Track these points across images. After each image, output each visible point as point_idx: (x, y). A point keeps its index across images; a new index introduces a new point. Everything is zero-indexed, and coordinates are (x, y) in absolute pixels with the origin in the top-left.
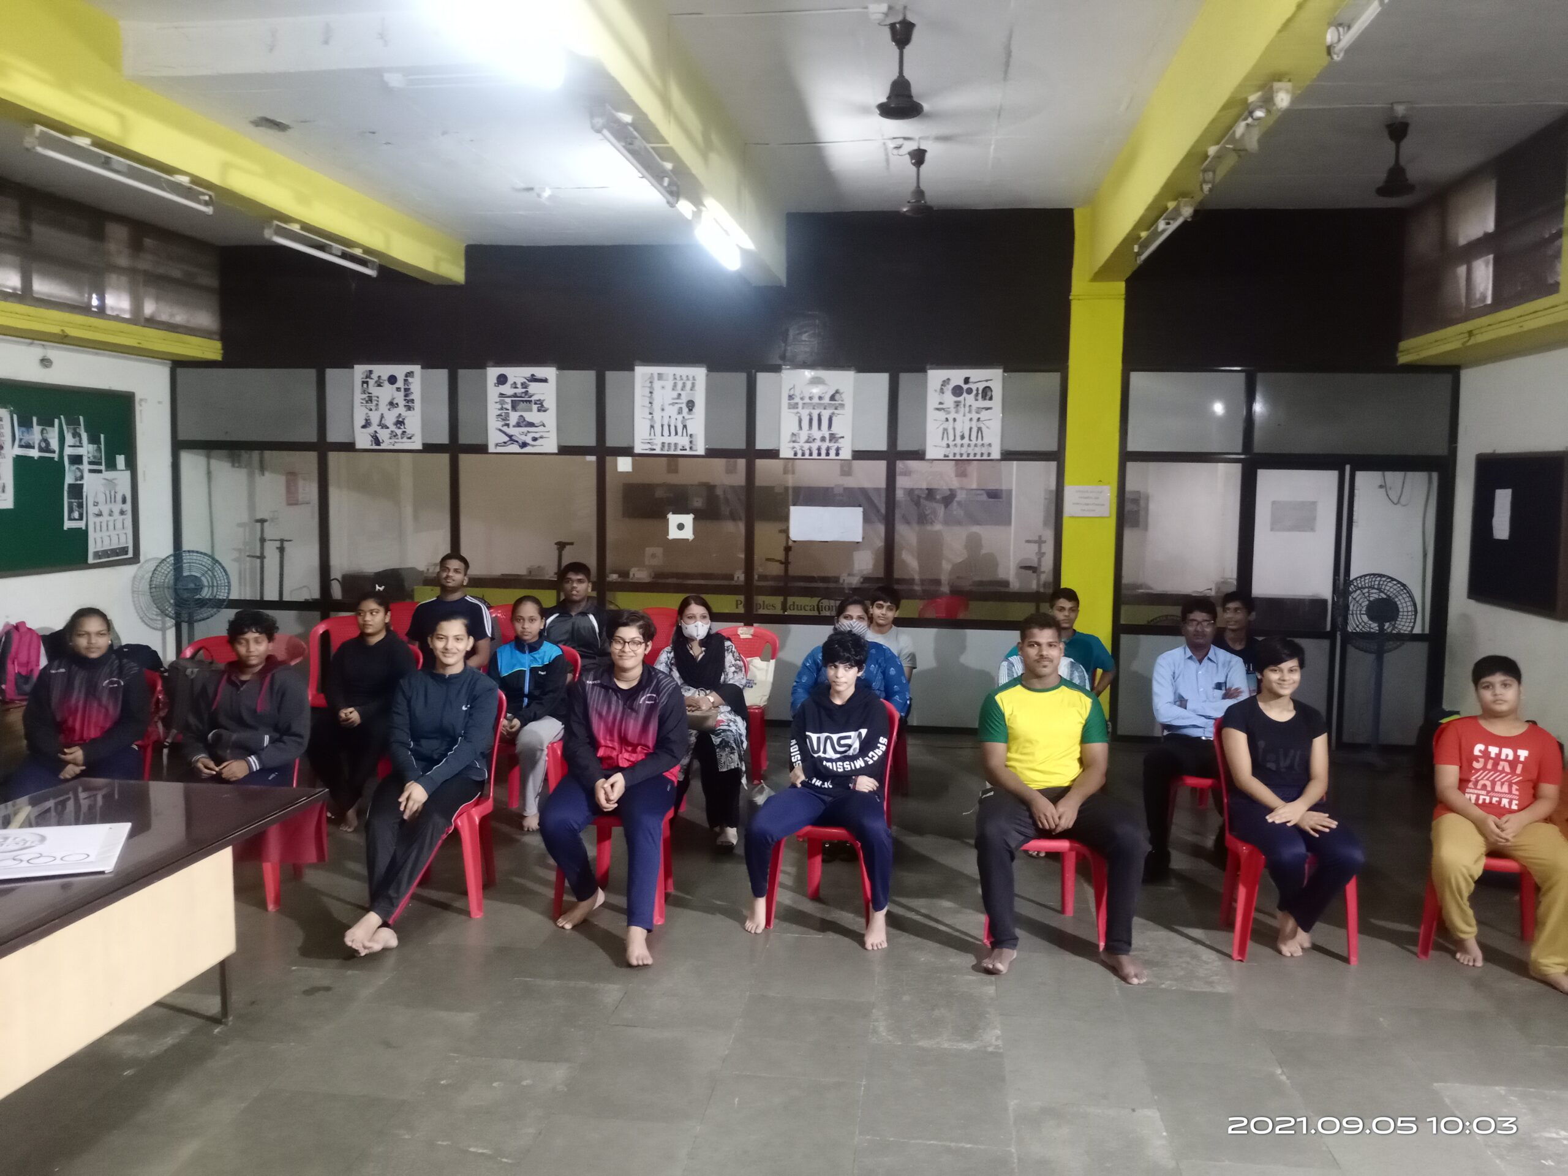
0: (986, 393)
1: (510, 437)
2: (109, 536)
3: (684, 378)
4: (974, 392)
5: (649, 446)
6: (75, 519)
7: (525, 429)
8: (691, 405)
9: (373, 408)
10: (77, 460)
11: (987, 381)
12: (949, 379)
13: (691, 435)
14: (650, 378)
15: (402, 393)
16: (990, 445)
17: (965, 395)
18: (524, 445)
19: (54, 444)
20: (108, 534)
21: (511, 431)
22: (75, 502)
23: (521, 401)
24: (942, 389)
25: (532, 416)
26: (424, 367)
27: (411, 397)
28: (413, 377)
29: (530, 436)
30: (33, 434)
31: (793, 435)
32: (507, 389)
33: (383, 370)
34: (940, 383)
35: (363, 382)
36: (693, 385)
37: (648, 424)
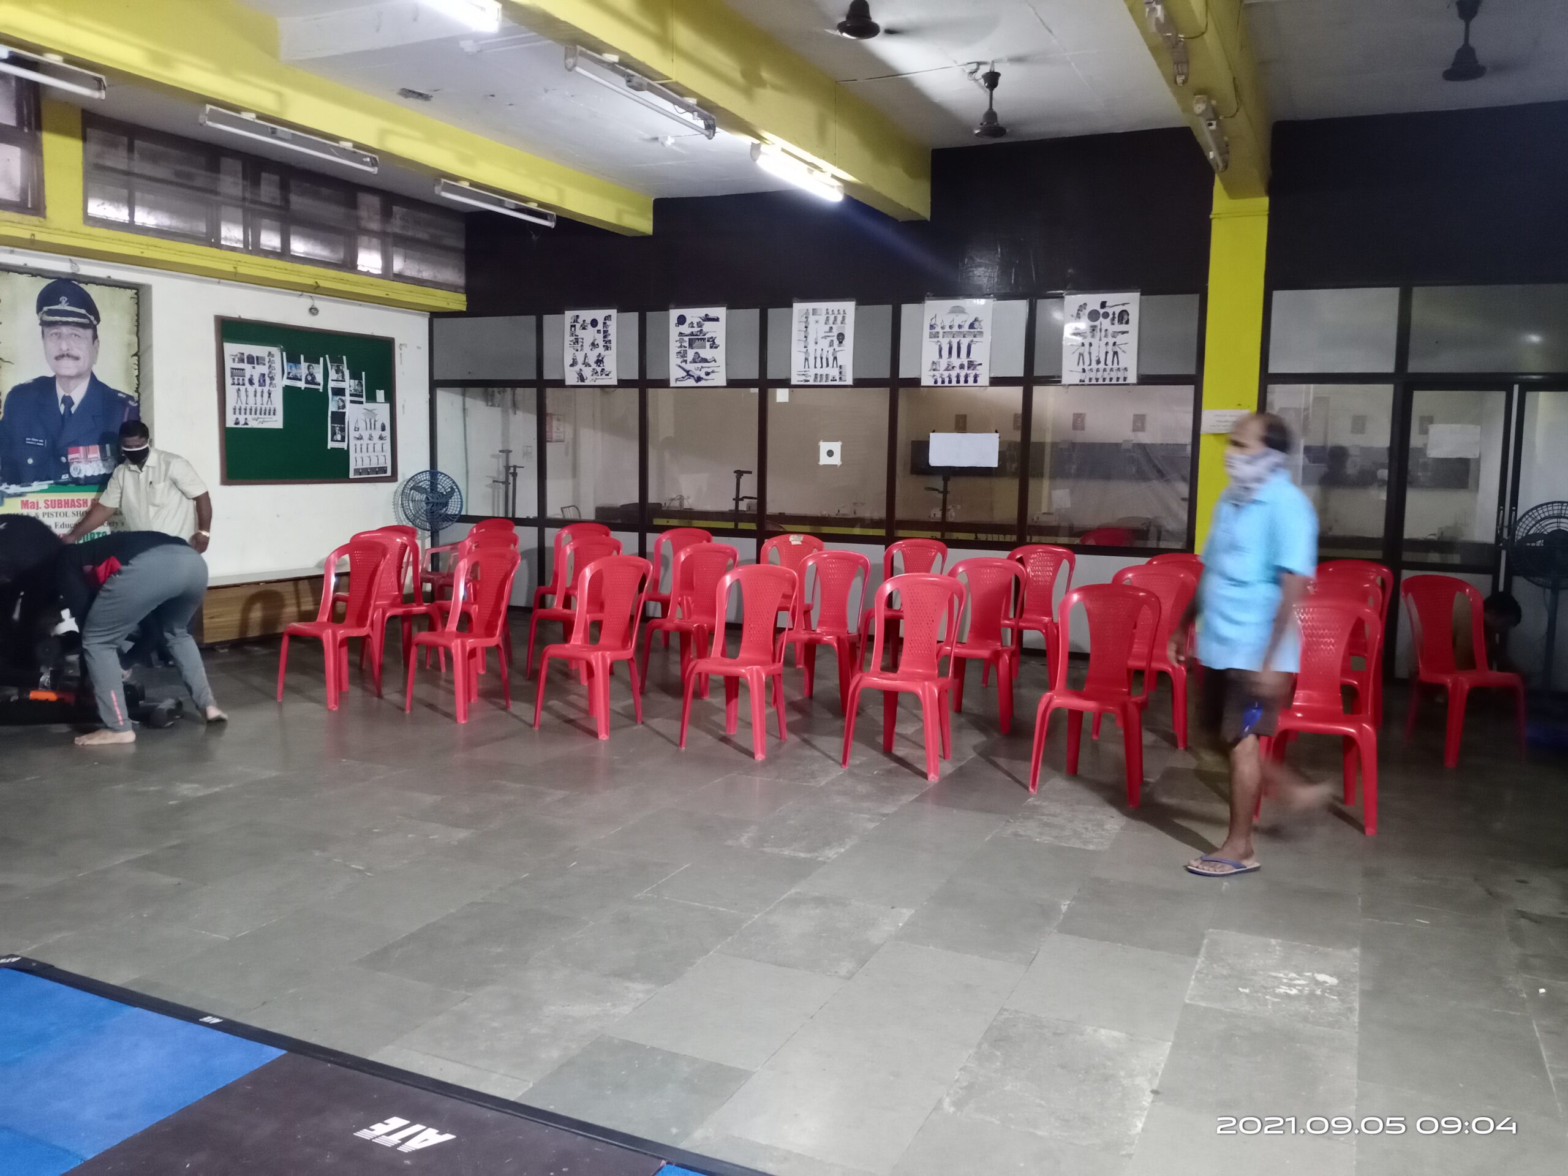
0: (1123, 317)
1: (687, 372)
2: (369, 457)
3: (836, 312)
4: (1111, 316)
5: (804, 378)
6: (337, 441)
7: (699, 365)
8: (841, 337)
9: (579, 349)
10: (339, 392)
11: (1123, 304)
12: (1085, 304)
13: (840, 367)
14: (806, 313)
15: (602, 335)
16: (1126, 369)
17: (1101, 319)
18: (699, 379)
19: (319, 378)
20: (368, 454)
21: (688, 367)
22: (337, 427)
23: (696, 340)
24: (1078, 314)
25: (706, 353)
26: (621, 310)
27: (609, 338)
28: (610, 320)
29: (704, 370)
30: (300, 369)
31: (934, 363)
32: (685, 329)
33: (587, 315)
34: (1077, 307)
35: (572, 326)
36: (844, 318)
37: (803, 356)
